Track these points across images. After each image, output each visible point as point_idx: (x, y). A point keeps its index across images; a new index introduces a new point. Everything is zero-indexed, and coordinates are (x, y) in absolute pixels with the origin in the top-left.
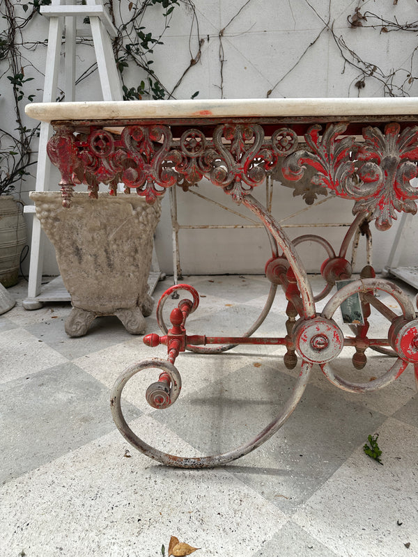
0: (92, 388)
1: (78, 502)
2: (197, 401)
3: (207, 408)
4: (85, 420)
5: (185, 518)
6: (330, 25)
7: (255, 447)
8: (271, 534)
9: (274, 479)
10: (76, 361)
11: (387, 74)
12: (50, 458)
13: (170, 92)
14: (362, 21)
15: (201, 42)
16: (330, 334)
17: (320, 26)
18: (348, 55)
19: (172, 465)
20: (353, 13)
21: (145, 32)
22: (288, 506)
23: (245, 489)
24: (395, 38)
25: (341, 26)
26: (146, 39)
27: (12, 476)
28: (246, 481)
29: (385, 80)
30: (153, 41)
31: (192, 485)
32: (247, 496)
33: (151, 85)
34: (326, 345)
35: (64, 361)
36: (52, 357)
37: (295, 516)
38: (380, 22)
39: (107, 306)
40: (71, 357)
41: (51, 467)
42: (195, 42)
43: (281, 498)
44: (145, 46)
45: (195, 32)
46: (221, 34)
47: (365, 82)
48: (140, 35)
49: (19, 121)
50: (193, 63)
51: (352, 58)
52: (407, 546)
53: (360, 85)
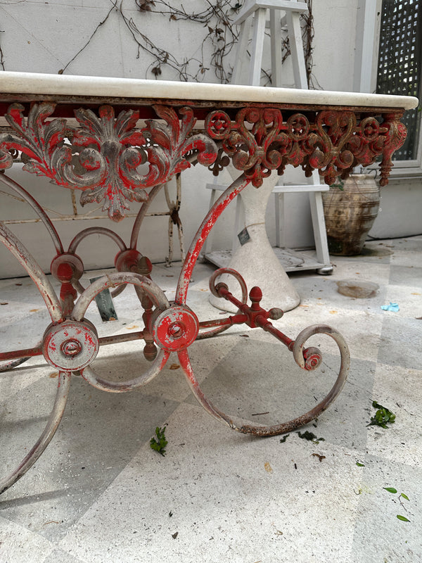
6: (118, 5)
7: (19, 476)
9: (47, 504)
11: (181, 62)
14: (150, 6)
16: (81, 338)
18: (141, 40)
22: (56, 531)
25: (130, 7)
28: (12, 517)
29: (180, 68)
34: (79, 350)
38: (168, 9)
43: (50, 526)
47: (161, 69)
51: (145, 44)
52: (175, 536)
53: (156, 72)
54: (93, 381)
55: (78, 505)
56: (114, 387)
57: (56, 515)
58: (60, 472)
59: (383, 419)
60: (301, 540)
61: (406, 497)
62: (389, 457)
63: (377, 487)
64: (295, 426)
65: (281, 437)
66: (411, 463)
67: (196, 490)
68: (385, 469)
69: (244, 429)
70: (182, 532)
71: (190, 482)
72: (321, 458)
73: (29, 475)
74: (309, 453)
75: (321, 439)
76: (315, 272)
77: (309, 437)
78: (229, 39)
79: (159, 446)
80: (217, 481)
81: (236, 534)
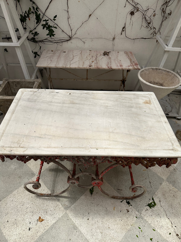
1: (19, 206)
2: (51, 170)
3: (53, 173)
5: (43, 212)
8: (61, 216)
9: (65, 200)
11: (145, 9)
12: (11, 192)
13: (44, 13)
19: (41, 196)
22: (66, 208)
23: (58, 203)
27: (3, 198)
28: (59, 200)
31: (46, 201)
32: (58, 205)
33: (34, 9)
37: (67, 211)
41: (12, 195)
43: (65, 206)
47: (135, 12)
52: (88, 219)
53: (132, 13)
55: (71, 203)
57: (67, 203)
58: (69, 191)
59: (152, 205)
60: (113, 232)
61: (142, 231)
62: (145, 218)
63: (137, 226)
64: (126, 199)
65: (121, 200)
66: (150, 222)
67: (96, 209)
68: (142, 221)
69: (112, 197)
70: (90, 219)
71: (95, 206)
72: (128, 211)
74: (126, 209)
75: (131, 205)
77: (128, 203)
79: (91, 191)
80: (101, 208)
81: (100, 224)
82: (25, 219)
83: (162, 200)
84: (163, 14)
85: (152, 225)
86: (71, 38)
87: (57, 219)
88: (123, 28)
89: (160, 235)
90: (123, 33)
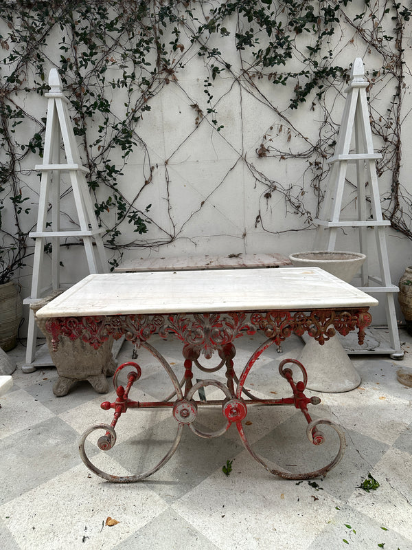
0: (70, 434)
1: (61, 503)
2: (134, 442)
3: (140, 447)
4: (66, 456)
5: (117, 508)
6: (244, 156)
7: (157, 470)
8: (158, 514)
9: (167, 487)
10: (60, 415)
11: (287, 187)
12: (46, 480)
13: (131, 203)
14: (267, 152)
15: (152, 169)
16: (189, 409)
17: (236, 157)
18: (257, 176)
19: (113, 481)
20: (259, 147)
21: (111, 164)
22: (171, 500)
23: (151, 493)
24: (291, 163)
25: (252, 156)
26: (111, 170)
27: (25, 491)
28: (153, 489)
29: (285, 192)
30: (116, 172)
31: (123, 492)
32: (151, 496)
33: (116, 199)
34: (188, 414)
35: (52, 416)
36: (44, 413)
37: (173, 505)
38: (279, 153)
39: (82, 375)
40: (57, 412)
41: (46, 485)
42: (148, 169)
43: (168, 497)
44: (110, 175)
45: (147, 162)
46: (166, 163)
47: (272, 194)
48: (107, 167)
49: (17, 225)
50: (147, 183)
51: (260, 178)
52: (223, 517)
53: (268, 196)
54: (193, 430)
55: (182, 491)
56: (203, 435)
57: (171, 493)
58: (175, 473)
59: (369, 485)
60: (285, 536)
61: (355, 532)
62: (359, 509)
63: (341, 523)
64: (308, 477)
65: (298, 482)
66: (371, 516)
67: (239, 498)
68: (352, 515)
69: (274, 472)
70: (227, 515)
71: (238, 493)
72: (316, 499)
73: (161, 470)
74: (310, 495)
75: (322, 489)
76: (388, 356)
77: (314, 485)
78: (325, 168)
79: (227, 471)
80: (252, 497)
81: (253, 524)
82: (74, 522)
83: (391, 476)
84: (316, 192)
85: (378, 520)
86: (173, 239)
87: (150, 519)
88: (258, 217)
89: (403, 538)
90: (259, 225)
